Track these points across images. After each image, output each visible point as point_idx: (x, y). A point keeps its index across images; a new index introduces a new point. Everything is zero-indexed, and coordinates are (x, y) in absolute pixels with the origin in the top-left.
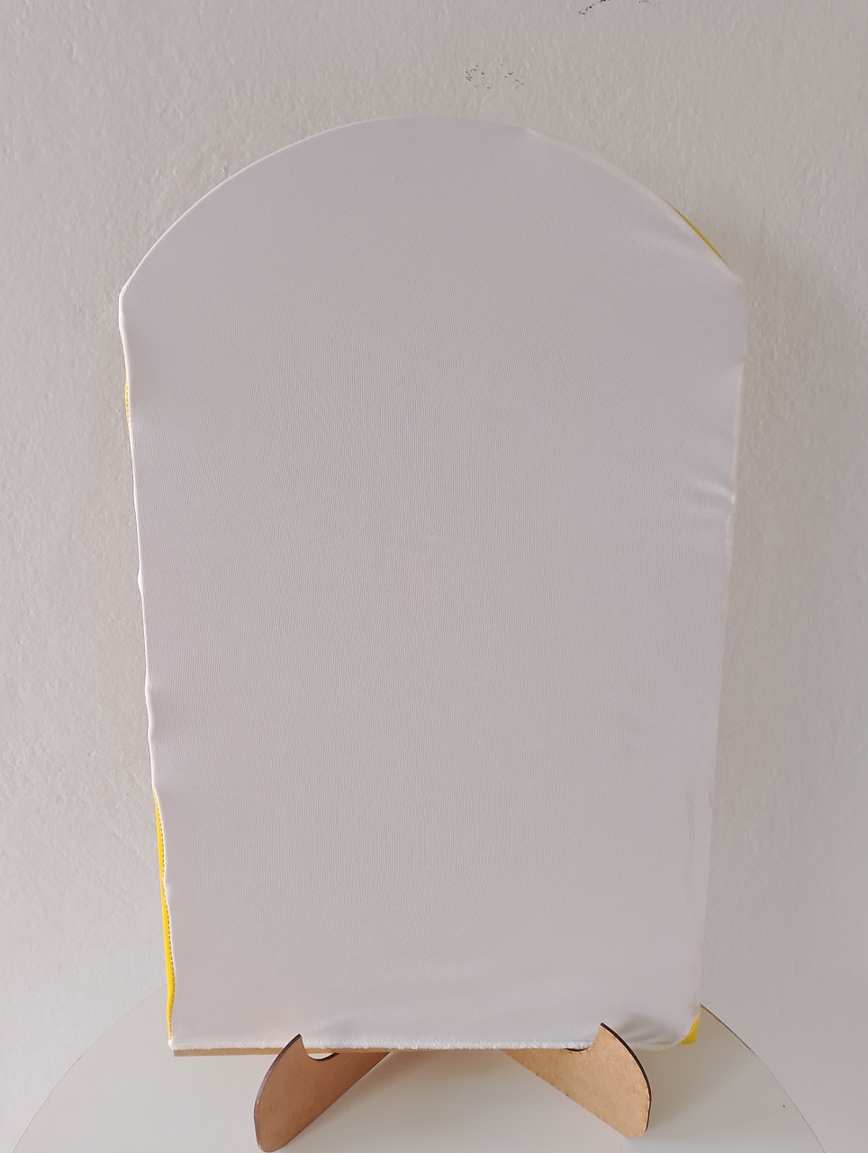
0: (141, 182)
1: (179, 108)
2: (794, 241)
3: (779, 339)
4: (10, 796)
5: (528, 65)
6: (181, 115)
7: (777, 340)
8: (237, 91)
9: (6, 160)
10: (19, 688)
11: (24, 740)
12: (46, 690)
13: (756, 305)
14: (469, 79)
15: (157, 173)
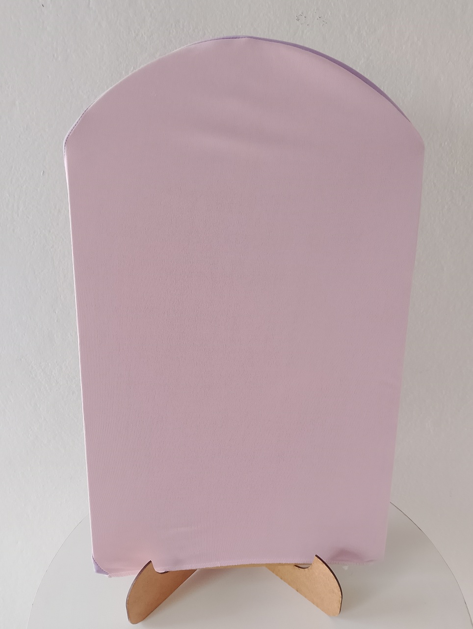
0: (123, 72)
1: (145, 34)
2: (468, 110)
3: (458, 163)
4: (49, 391)
5: (330, 14)
6: (146, 38)
7: (457, 163)
8: (175, 25)
9: (54, 60)
10: (55, 336)
11: (56, 362)
12: (68, 337)
13: (446, 143)
14: (298, 20)
15: (132, 68)
